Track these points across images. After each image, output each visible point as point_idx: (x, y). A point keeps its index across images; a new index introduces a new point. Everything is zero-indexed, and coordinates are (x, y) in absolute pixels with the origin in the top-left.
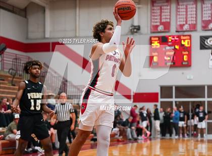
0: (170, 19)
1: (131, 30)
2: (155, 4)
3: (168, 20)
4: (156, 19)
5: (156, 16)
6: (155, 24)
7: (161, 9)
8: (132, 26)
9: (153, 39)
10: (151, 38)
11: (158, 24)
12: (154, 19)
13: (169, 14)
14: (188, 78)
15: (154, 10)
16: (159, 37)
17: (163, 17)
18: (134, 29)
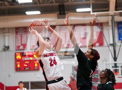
0: (27, 42)
1: (4, 49)
2: (18, 34)
3: (26, 43)
4: (19, 42)
5: (19, 40)
6: (18, 45)
7: (21, 36)
8: (5, 46)
9: (17, 54)
10: (16, 53)
11: (20, 45)
12: (17, 42)
13: (26, 39)
14: (38, 77)
15: (17, 37)
16: (20, 53)
17: (23, 41)
18: (6, 48)
